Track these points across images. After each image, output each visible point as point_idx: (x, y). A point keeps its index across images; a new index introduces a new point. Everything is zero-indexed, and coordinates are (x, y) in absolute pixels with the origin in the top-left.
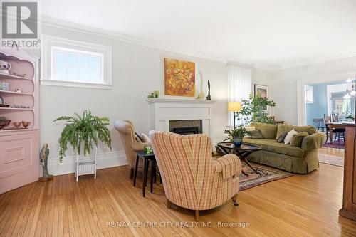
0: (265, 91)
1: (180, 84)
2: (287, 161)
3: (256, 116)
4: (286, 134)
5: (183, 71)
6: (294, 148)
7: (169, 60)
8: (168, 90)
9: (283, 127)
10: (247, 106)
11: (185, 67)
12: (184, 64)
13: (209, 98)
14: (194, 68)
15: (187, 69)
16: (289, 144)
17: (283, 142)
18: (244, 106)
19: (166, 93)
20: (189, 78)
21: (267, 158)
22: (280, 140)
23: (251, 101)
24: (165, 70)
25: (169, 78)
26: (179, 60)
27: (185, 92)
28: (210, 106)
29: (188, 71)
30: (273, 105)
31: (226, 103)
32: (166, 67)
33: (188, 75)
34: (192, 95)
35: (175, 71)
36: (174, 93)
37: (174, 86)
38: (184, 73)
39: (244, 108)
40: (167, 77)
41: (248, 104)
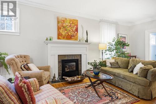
0: (125, 38)
1: (67, 33)
2: (135, 88)
3: (117, 52)
4: (135, 66)
5: (69, 25)
6: (141, 78)
7: (60, 18)
8: (59, 36)
9: (133, 61)
10: (111, 46)
11: (71, 22)
12: (70, 20)
13: (87, 41)
14: (77, 23)
15: (73, 23)
16: (137, 74)
17: (132, 72)
18: (109, 46)
19: (59, 38)
20: (74, 29)
21: (120, 83)
22: (130, 70)
23: (114, 43)
24: (58, 24)
25: (60, 29)
26: (68, 18)
27: (71, 38)
28: (87, 46)
29: (73, 25)
30: (128, 45)
31: (97, 45)
32: (58, 22)
33: (73, 27)
34: (76, 39)
35: (64, 25)
36: (64, 38)
37: (64, 34)
38: (70, 26)
39: (109, 47)
40: (59, 28)
41: (112, 45)
